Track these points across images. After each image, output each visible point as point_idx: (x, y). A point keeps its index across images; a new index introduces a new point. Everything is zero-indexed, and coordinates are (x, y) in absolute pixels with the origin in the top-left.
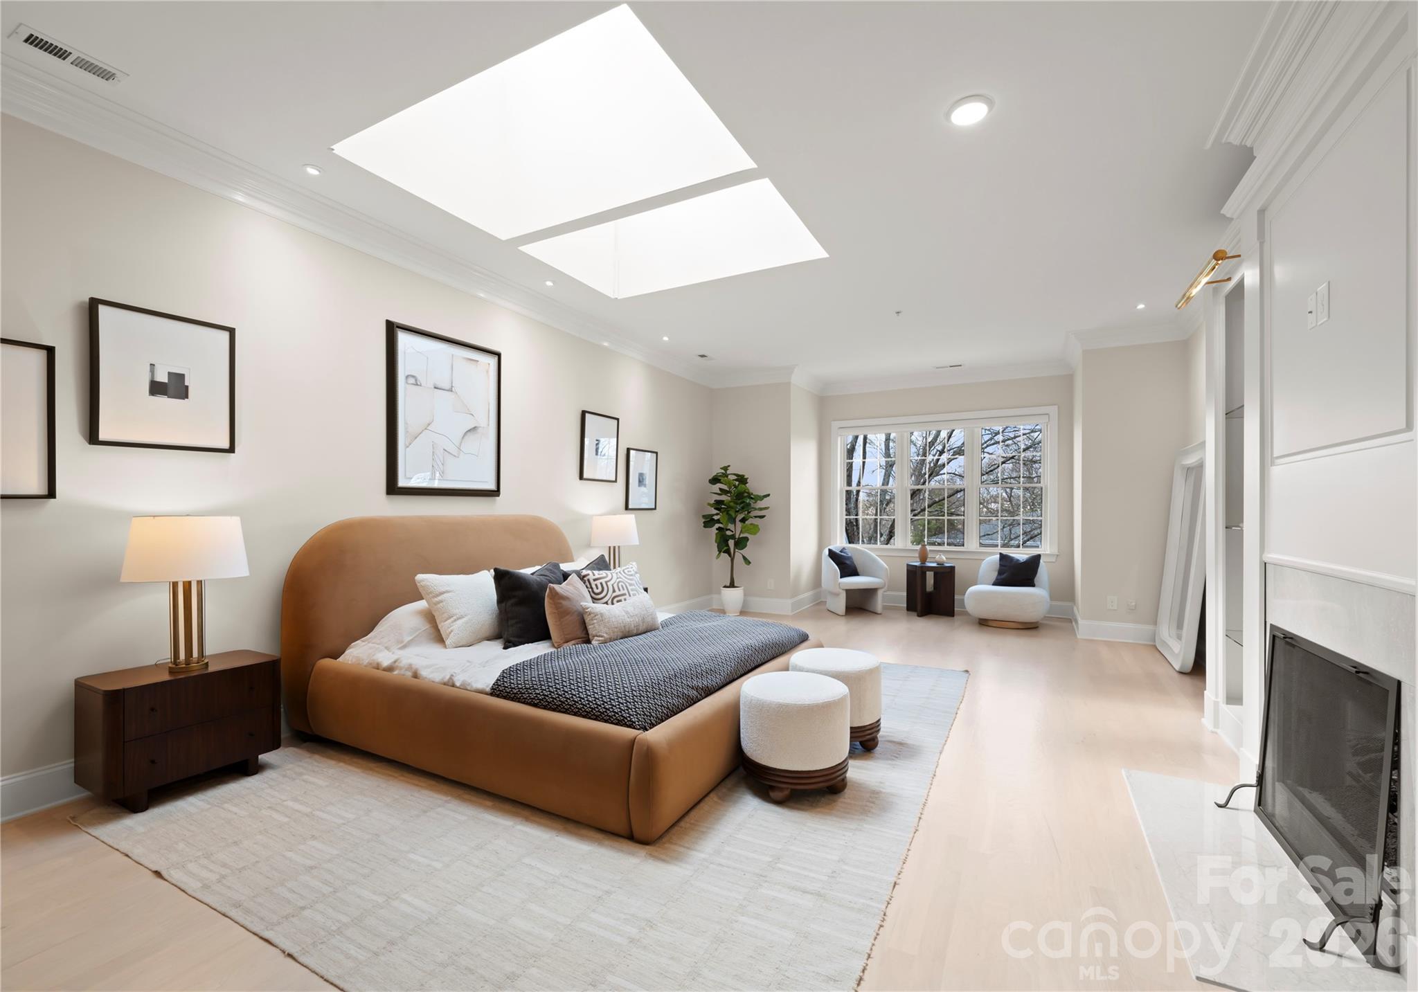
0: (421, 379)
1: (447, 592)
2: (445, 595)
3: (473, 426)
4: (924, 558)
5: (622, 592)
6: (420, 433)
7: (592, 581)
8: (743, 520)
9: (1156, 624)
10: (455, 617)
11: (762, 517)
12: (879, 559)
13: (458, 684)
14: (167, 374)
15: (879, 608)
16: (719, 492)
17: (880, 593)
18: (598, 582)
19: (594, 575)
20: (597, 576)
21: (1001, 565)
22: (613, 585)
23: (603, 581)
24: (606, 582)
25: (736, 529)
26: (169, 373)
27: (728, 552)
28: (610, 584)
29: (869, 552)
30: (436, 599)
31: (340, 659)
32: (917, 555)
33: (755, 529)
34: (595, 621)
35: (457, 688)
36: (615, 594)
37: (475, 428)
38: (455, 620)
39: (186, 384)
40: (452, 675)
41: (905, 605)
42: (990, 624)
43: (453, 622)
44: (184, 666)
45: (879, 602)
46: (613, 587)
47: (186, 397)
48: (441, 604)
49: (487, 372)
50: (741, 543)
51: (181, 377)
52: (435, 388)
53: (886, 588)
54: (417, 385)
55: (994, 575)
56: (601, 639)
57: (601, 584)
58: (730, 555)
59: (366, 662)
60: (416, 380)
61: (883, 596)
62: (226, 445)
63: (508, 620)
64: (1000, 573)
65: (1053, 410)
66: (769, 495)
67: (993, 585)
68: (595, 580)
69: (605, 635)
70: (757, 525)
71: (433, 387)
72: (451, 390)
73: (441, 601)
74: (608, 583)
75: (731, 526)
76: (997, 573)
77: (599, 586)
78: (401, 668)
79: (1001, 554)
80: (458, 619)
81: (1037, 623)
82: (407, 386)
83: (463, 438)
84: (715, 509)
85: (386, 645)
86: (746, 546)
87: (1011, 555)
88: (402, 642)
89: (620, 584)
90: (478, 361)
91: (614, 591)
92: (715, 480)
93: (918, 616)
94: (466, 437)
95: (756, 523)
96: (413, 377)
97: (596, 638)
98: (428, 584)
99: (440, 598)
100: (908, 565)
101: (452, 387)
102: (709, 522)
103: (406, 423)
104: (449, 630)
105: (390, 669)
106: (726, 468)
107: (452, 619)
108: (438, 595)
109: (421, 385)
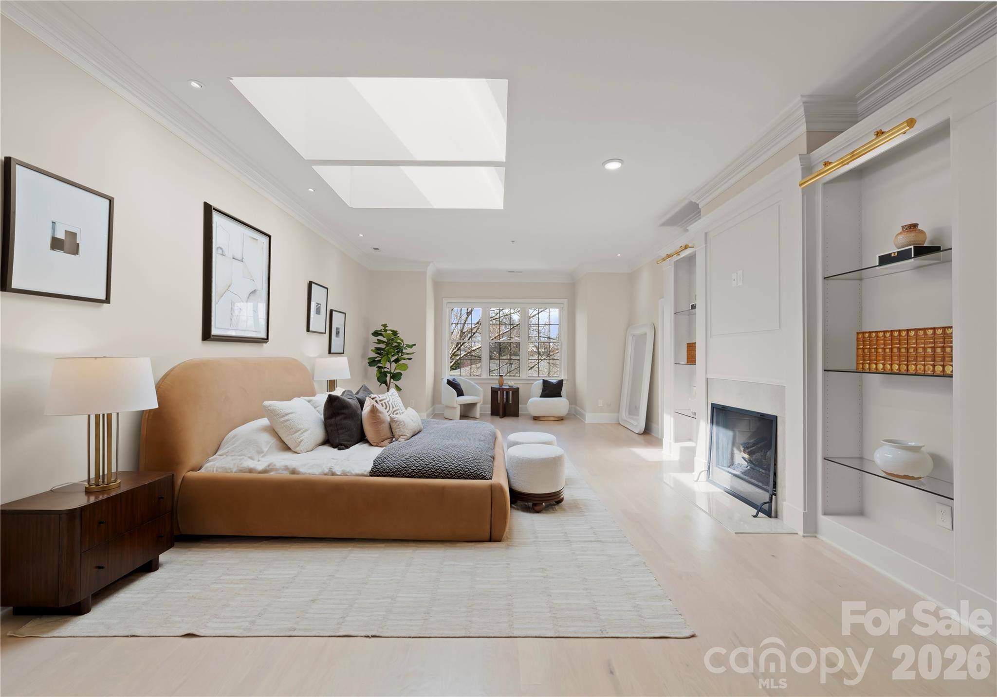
0: (226, 252)
1: (291, 413)
2: (290, 415)
3: (253, 290)
4: (501, 384)
5: (397, 408)
6: (224, 293)
7: (378, 401)
8: (396, 361)
9: (619, 412)
10: (302, 431)
11: (410, 359)
12: (476, 385)
13: (338, 473)
14: (64, 231)
15: (478, 416)
16: (377, 342)
17: (478, 406)
18: (383, 402)
19: (380, 397)
20: (381, 398)
21: (543, 386)
22: (392, 404)
23: (386, 401)
24: (388, 402)
25: (391, 367)
26: (66, 231)
27: (385, 383)
28: (390, 403)
29: (469, 381)
30: (283, 419)
31: (203, 470)
32: (498, 382)
33: (405, 367)
34: (401, 426)
35: (339, 475)
36: (394, 410)
37: (255, 290)
38: (302, 433)
39: (77, 242)
40: (330, 468)
41: (490, 413)
42: (541, 419)
43: (300, 434)
44: (94, 486)
45: (478, 411)
46: (392, 405)
47: (77, 253)
48: (288, 422)
49: (263, 248)
50: (396, 376)
51: (74, 235)
52: (234, 258)
53: (482, 402)
54: (223, 255)
55: (540, 392)
56: (405, 437)
57: (385, 403)
58: (387, 385)
59: (234, 470)
60: (223, 251)
61: (481, 408)
62: (103, 297)
63: (338, 430)
64: (543, 390)
65: (565, 301)
66: (415, 345)
67: (540, 397)
68: (380, 401)
69: (407, 434)
70: (407, 365)
71: (232, 258)
72: (242, 261)
73: (288, 420)
74: (389, 402)
75: (388, 365)
76: (541, 391)
77: (384, 405)
78: (276, 470)
79: (543, 380)
80: (304, 431)
81: (563, 417)
82: (217, 255)
83: (248, 298)
84: (376, 353)
85: (249, 455)
86: (400, 379)
87: (549, 380)
88: (263, 452)
89: (395, 403)
90: (257, 240)
91: (393, 408)
92: (376, 334)
93: (500, 418)
94: (250, 298)
95: (406, 363)
96: (221, 248)
97: (402, 437)
98: (275, 408)
99: (286, 418)
100: (491, 387)
101: (243, 258)
102: (372, 362)
103: (216, 284)
104: (299, 440)
105: (264, 471)
106: (385, 326)
107: (300, 432)
108: (284, 416)
109: (225, 256)
